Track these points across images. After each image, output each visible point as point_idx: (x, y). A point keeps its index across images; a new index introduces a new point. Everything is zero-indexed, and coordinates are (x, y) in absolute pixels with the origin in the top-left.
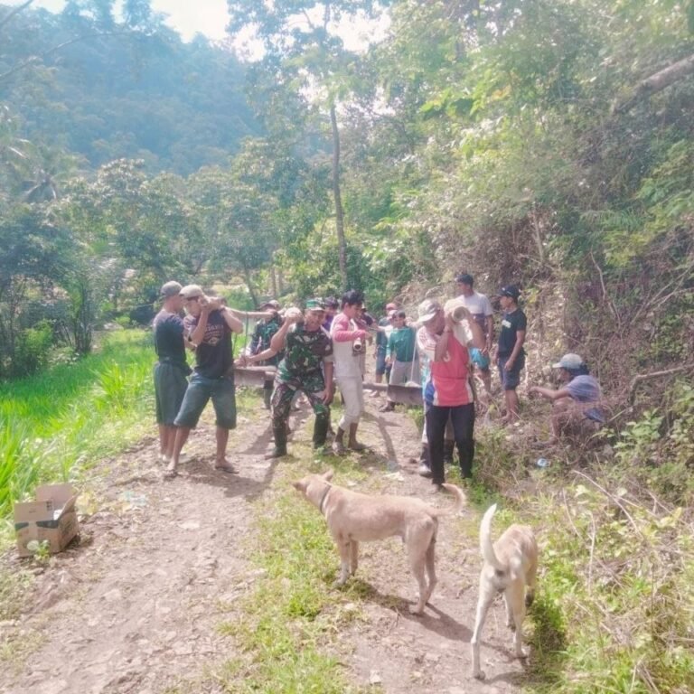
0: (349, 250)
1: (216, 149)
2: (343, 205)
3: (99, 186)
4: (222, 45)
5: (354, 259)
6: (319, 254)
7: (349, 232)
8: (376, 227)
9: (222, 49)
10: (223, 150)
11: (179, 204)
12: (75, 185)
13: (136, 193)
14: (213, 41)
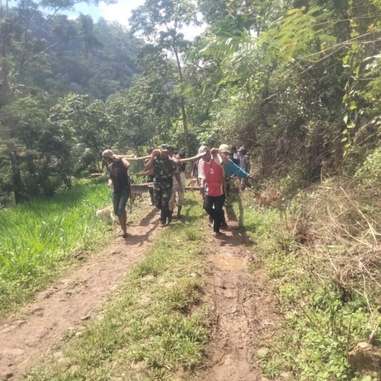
0: (190, 135)
1: (113, 81)
2: (186, 113)
3: (67, 109)
4: (114, 24)
5: (192, 139)
6: (174, 138)
7: (189, 126)
8: (202, 125)
9: (114, 26)
10: (116, 82)
11: (105, 116)
12: (56, 109)
13: (85, 112)
14: (109, 22)
